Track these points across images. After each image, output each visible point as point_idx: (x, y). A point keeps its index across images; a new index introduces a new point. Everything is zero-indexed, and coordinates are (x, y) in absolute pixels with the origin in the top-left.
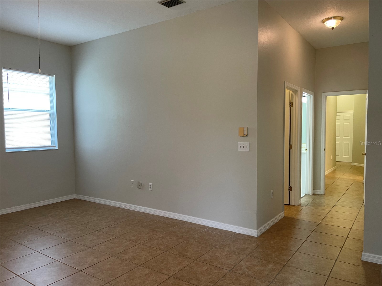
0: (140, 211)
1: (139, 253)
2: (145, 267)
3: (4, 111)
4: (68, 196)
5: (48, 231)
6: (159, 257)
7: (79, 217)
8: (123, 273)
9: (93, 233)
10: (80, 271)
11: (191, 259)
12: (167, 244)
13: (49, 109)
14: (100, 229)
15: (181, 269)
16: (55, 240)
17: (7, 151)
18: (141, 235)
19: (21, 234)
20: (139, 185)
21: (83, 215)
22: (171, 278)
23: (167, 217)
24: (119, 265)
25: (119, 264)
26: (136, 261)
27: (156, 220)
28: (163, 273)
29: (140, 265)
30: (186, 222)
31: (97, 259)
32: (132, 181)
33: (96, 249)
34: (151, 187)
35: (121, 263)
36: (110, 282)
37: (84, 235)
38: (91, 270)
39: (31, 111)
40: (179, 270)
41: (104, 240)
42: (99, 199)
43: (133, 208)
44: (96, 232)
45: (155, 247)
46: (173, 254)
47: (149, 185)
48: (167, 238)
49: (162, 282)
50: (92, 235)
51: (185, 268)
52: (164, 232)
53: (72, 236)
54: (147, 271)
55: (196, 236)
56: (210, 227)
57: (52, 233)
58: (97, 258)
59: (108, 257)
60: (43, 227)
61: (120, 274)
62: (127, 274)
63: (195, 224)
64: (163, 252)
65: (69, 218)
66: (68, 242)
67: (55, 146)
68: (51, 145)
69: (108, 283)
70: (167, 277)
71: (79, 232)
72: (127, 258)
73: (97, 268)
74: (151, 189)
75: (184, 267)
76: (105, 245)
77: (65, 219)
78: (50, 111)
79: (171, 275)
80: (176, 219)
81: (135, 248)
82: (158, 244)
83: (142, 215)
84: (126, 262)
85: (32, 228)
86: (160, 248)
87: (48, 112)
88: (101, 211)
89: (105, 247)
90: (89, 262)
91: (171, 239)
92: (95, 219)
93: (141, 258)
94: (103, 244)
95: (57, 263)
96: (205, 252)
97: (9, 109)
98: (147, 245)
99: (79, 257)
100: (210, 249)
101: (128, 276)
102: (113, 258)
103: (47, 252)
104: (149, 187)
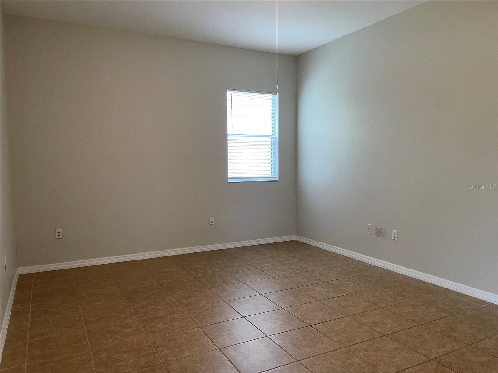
0: (379, 265)
1: (382, 320)
2: (392, 339)
3: (228, 137)
4: (287, 236)
5: (270, 273)
6: (411, 330)
7: (302, 263)
8: (363, 341)
9: (320, 284)
10: (310, 326)
11: (462, 343)
12: (422, 315)
13: (270, 133)
14: (328, 280)
15: (446, 353)
16: (278, 284)
17: (229, 181)
18: (382, 297)
19: (243, 272)
20: (379, 232)
21: (306, 260)
22: (432, 361)
23: (419, 280)
24: (357, 329)
25: (357, 327)
26: (379, 329)
27: (403, 281)
28: (419, 352)
29: (385, 335)
30: (450, 290)
31: (328, 316)
32: (369, 225)
33: (326, 304)
34: (396, 235)
35: (359, 327)
36: (347, 347)
37: (309, 284)
38: (321, 327)
39: (253, 137)
40: (444, 353)
41: (334, 295)
42: (324, 244)
43: (369, 260)
44: (324, 283)
45: (405, 316)
46: (432, 330)
47: (393, 232)
48: (421, 307)
49: (419, 363)
50: (319, 286)
51: (453, 353)
52: (416, 299)
53: (296, 283)
54: (396, 345)
55: (468, 313)
56: (492, 302)
57: (274, 276)
58: (328, 314)
59: (341, 316)
60: (265, 268)
61: (359, 340)
62: (368, 343)
63: (465, 295)
64: (417, 324)
65: (291, 262)
66: (293, 290)
67: (275, 177)
68: (271, 175)
69: (345, 347)
70: (426, 359)
71: (304, 280)
72: (366, 322)
73: (329, 327)
74: (396, 239)
75: (451, 351)
76: (336, 301)
77: (287, 262)
78: (271, 136)
79: (432, 357)
80: (434, 285)
81: (376, 312)
82: (408, 313)
83: (383, 272)
84: (366, 327)
85: (254, 268)
86: (411, 318)
87: (270, 137)
88: (327, 259)
89: (336, 304)
90: (319, 318)
91: (428, 309)
92: (321, 268)
93: (385, 326)
94: (335, 300)
95: (283, 311)
96: (485, 338)
97: (232, 135)
98: (392, 311)
99: (307, 310)
100: (492, 334)
101: (369, 344)
102: (348, 319)
103: (272, 297)
104: (393, 235)
